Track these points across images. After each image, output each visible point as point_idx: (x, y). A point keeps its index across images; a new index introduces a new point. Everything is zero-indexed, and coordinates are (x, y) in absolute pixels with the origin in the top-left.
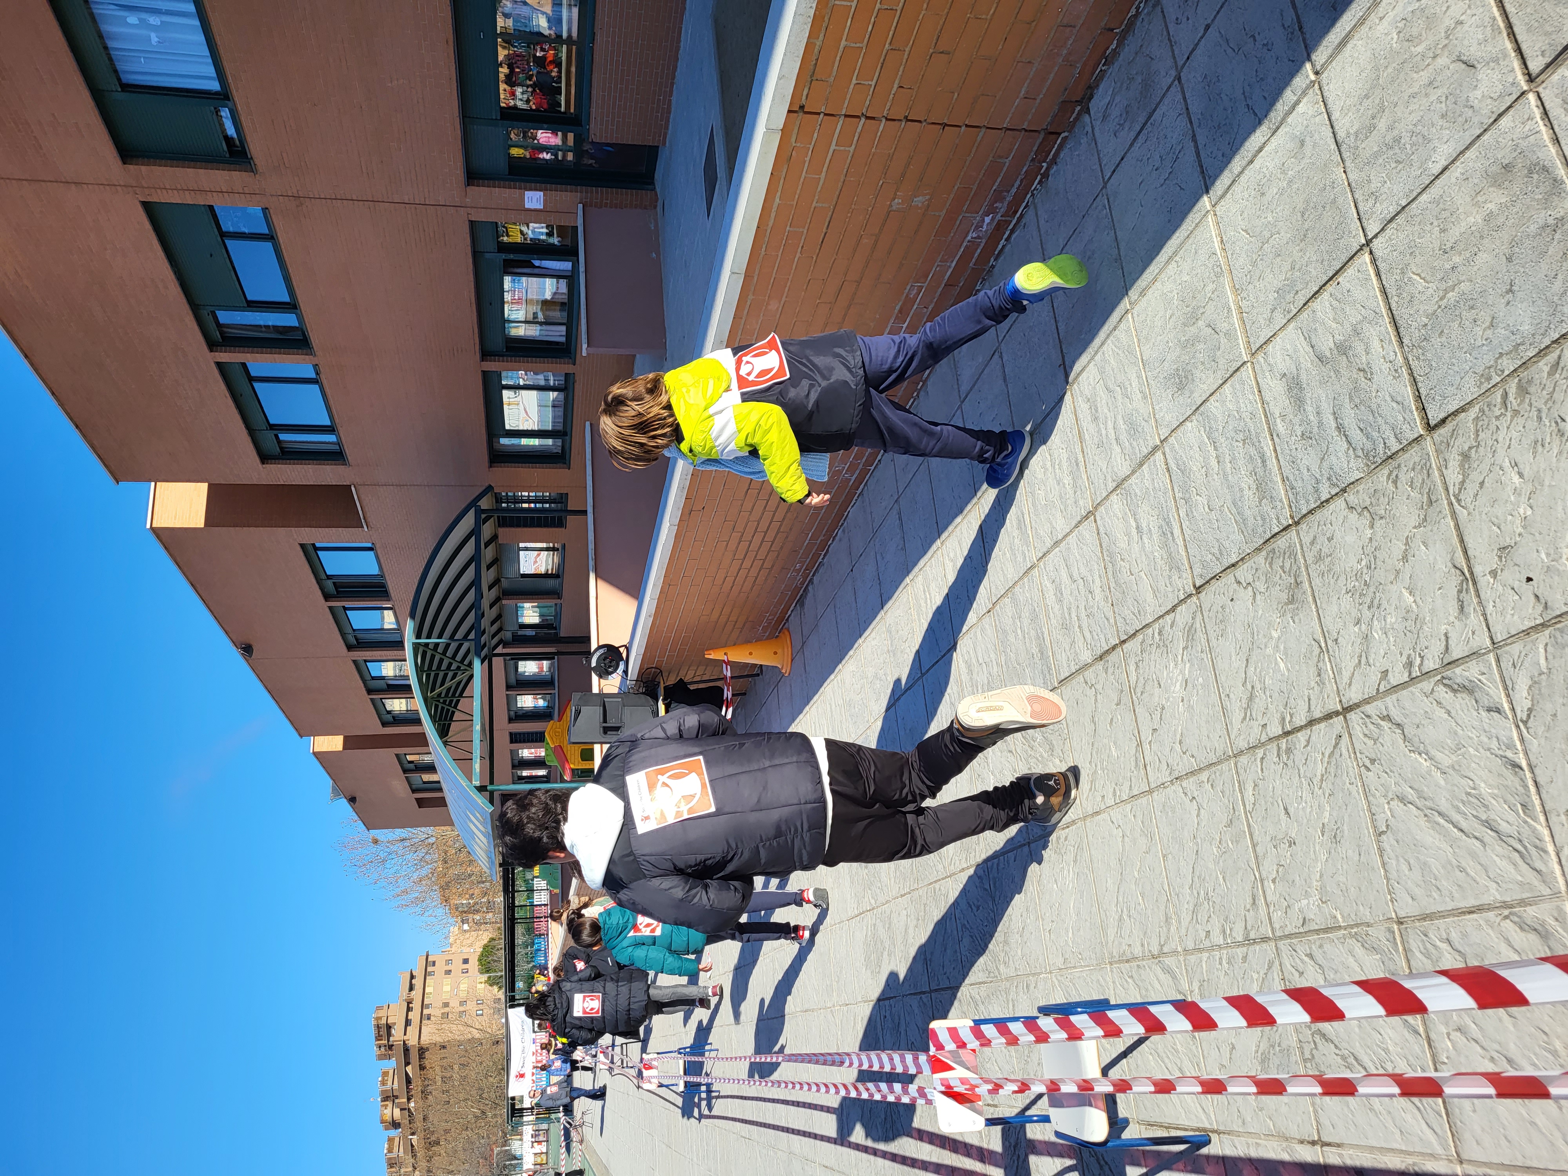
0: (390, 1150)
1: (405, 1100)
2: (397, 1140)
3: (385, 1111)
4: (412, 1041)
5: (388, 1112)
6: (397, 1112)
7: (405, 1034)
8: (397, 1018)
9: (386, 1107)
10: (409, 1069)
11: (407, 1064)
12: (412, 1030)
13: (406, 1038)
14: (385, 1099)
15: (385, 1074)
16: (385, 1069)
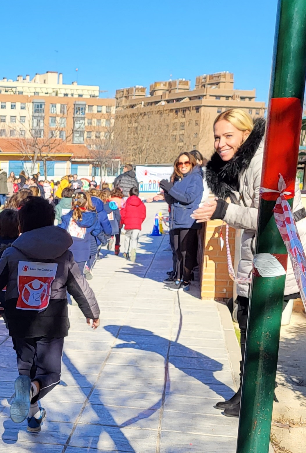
0: (137, 89)
1: (167, 98)
2: (143, 94)
3: (162, 85)
4: (204, 101)
5: (162, 87)
6: (160, 93)
7: (211, 96)
8: (223, 89)
9: (165, 85)
10: (187, 100)
11: (190, 98)
12: (212, 101)
13: (208, 96)
14: (170, 84)
15: (186, 83)
16: (190, 83)
